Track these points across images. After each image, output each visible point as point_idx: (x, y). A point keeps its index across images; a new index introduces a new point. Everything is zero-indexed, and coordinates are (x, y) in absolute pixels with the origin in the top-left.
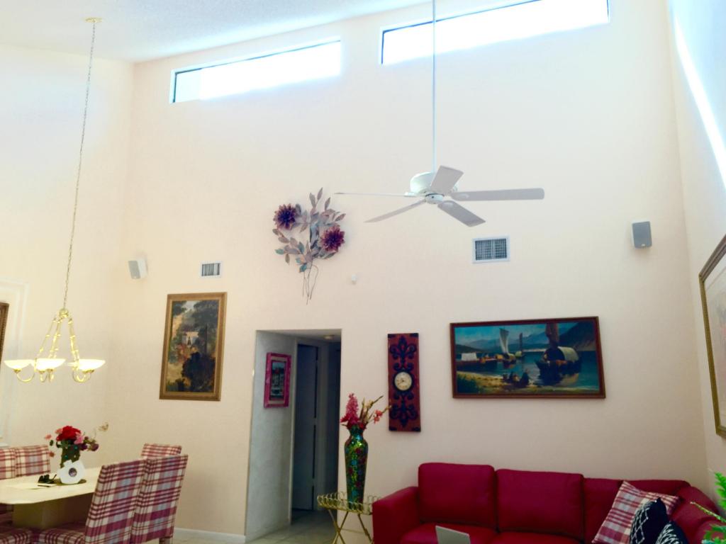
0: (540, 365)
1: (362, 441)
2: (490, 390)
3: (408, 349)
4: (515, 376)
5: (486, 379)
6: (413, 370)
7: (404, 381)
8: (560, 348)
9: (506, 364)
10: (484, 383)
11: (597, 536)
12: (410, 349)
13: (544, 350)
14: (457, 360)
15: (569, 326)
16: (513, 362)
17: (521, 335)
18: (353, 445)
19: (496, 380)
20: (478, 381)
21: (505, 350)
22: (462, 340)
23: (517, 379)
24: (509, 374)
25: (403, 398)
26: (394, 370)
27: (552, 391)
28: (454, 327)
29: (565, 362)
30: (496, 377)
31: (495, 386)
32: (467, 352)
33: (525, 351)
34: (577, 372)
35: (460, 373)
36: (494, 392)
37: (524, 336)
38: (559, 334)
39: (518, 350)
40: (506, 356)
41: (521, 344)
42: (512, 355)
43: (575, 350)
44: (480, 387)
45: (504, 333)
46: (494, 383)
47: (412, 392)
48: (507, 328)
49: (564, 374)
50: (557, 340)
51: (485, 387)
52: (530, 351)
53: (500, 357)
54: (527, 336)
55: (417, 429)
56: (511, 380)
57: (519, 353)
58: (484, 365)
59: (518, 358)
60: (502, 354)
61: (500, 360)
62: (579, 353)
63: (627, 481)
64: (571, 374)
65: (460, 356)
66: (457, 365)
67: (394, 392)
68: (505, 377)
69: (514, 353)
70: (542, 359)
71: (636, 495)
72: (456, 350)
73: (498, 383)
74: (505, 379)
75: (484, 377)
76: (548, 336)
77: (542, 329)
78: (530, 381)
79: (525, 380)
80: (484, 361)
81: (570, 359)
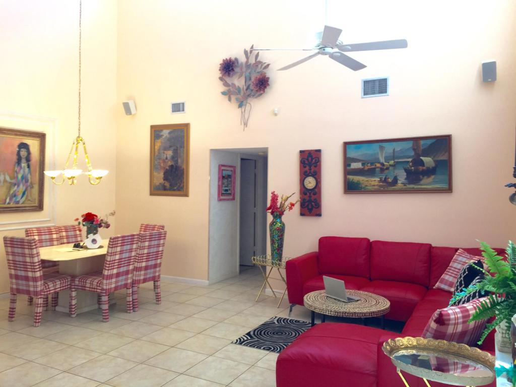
0: (406, 170)
1: (281, 222)
2: (370, 188)
3: (314, 160)
4: (388, 178)
5: (367, 181)
6: (317, 175)
7: (310, 183)
8: (421, 158)
9: (382, 170)
10: (366, 183)
11: (438, 285)
12: (316, 160)
13: (410, 160)
14: (348, 168)
15: (429, 142)
16: (387, 169)
17: (394, 150)
18: (275, 225)
19: (374, 181)
20: (361, 182)
21: (382, 160)
22: (352, 154)
23: (390, 180)
24: (384, 177)
25: (310, 193)
26: (304, 175)
27: (413, 188)
28: (346, 144)
29: (424, 168)
30: (374, 179)
31: (374, 186)
32: (355, 162)
33: (396, 160)
34: (433, 175)
35: (350, 177)
36: (373, 190)
37: (396, 150)
38: (422, 148)
39: (391, 160)
40: (383, 164)
41: (394, 156)
42: (387, 163)
43: (433, 159)
44: (363, 186)
45: (382, 148)
46: (373, 183)
47: (316, 190)
48: (384, 144)
49: (423, 177)
50: (420, 153)
51: (366, 186)
52: (400, 160)
53: (378, 165)
54: (399, 150)
55: (319, 215)
56: (385, 181)
57: (392, 162)
58: (366, 171)
59: (390, 165)
60: (379, 163)
61: (378, 167)
62: (435, 161)
63: (461, 248)
64: (429, 176)
65: (349, 165)
66: (347, 171)
67: (304, 191)
68: (381, 178)
69: (388, 163)
70: (408, 166)
71: (467, 258)
72: (347, 161)
73: (376, 183)
74: (381, 181)
75: (367, 179)
76: (414, 150)
77: (410, 144)
78: (399, 182)
79: (395, 181)
80: (366, 168)
81: (428, 166)
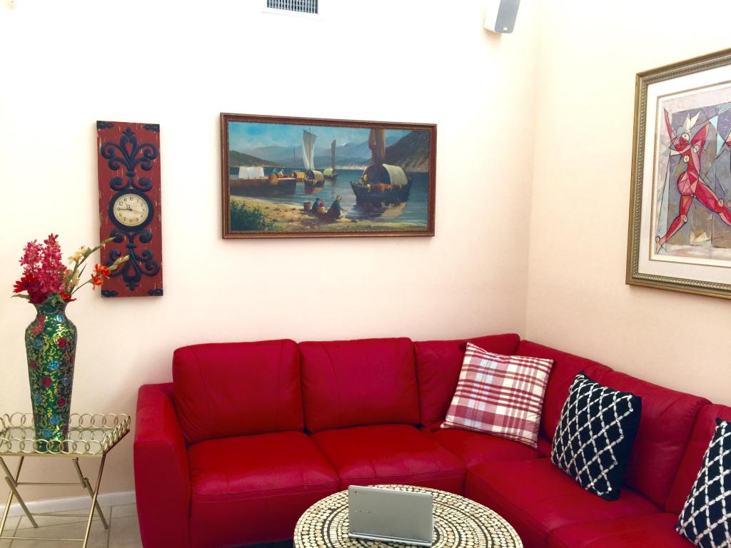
0: (358, 190)
2: (283, 226)
3: (141, 152)
4: (321, 205)
5: (277, 209)
6: (150, 191)
7: (131, 210)
8: (384, 165)
9: (310, 187)
10: (274, 215)
12: (145, 153)
13: (365, 168)
14: (232, 177)
16: (320, 184)
17: (334, 144)
19: (292, 210)
20: (263, 212)
21: (309, 164)
23: (325, 210)
24: (312, 203)
25: (131, 239)
26: (110, 190)
27: (369, 227)
28: (227, 120)
29: (389, 186)
30: (292, 207)
31: (292, 221)
32: (249, 164)
33: (338, 167)
34: (403, 202)
35: (237, 199)
36: (289, 230)
37: (337, 145)
38: (386, 145)
39: (327, 166)
40: (310, 174)
41: (333, 159)
42: (320, 173)
43: (403, 169)
44: (267, 221)
45: (309, 138)
46: (289, 215)
47: (150, 230)
49: (387, 205)
50: (383, 154)
51: (275, 221)
52: (345, 168)
53: (301, 175)
54: (344, 145)
55: (157, 292)
56: (315, 210)
57: (329, 171)
58: (273, 187)
59: (326, 177)
60: (303, 170)
61: (301, 180)
62: (408, 174)
64: (396, 204)
65: (236, 171)
66: (230, 186)
67: (109, 226)
68: (306, 205)
69: (322, 171)
70: (361, 181)
72: (229, 161)
73: (296, 216)
74: (306, 210)
75: (276, 206)
76: (371, 147)
78: (342, 214)
79: (335, 212)
80: (275, 180)
81: (396, 183)
